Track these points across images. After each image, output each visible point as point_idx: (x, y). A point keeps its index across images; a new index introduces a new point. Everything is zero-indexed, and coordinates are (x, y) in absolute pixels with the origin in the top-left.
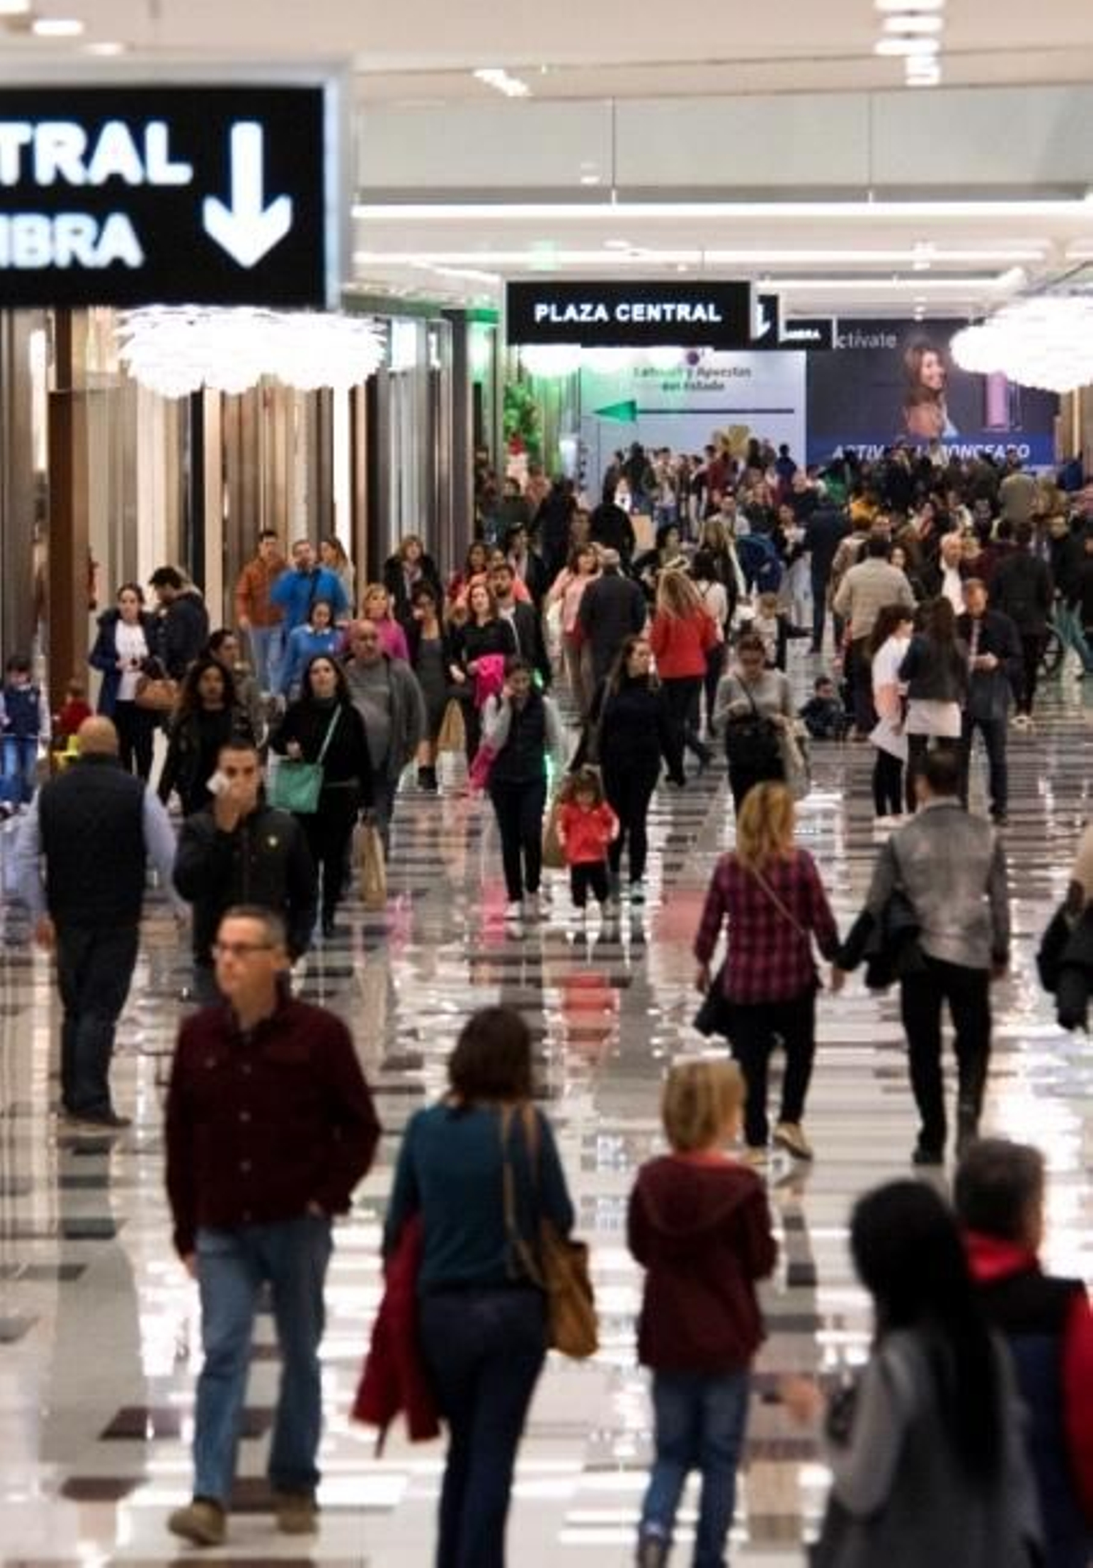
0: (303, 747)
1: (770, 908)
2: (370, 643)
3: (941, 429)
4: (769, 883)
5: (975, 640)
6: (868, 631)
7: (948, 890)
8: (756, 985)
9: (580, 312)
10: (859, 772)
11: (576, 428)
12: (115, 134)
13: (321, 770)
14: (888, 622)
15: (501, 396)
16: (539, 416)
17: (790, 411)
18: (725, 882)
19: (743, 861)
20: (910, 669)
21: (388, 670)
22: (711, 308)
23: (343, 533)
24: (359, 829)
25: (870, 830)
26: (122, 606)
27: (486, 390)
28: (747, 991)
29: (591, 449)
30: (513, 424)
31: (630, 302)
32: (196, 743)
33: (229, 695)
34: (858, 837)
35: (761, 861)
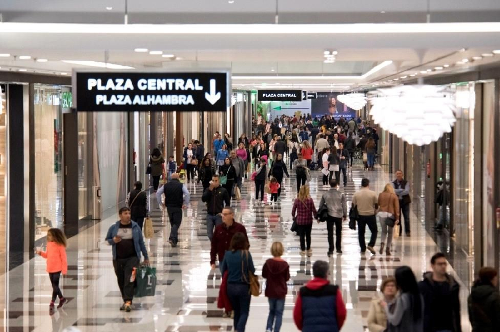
0: (223, 172)
1: (305, 208)
2: (234, 154)
3: (335, 112)
4: (305, 203)
5: (341, 154)
6: (322, 151)
7: (334, 204)
8: (303, 221)
9: (271, 95)
10: (321, 177)
11: (270, 111)
12: (190, 81)
13: (227, 177)
14: (325, 151)
15: (257, 106)
16: (264, 110)
17: (308, 108)
18: (297, 203)
19: (301, 200)
20: (329, 159)
21: (238, 159)
22: (294, 95)
23: (228, 132)
24: (235, 187)
25: (322, 188)
26: (189, 147)
27: (254, 105)
28: (302, 223)
29: (273, 115)
30: (259, 111)
31: (280, 93)
32: (204, 172)
33: (210, 164)
34: (320, 189)
35: (304, 200)
